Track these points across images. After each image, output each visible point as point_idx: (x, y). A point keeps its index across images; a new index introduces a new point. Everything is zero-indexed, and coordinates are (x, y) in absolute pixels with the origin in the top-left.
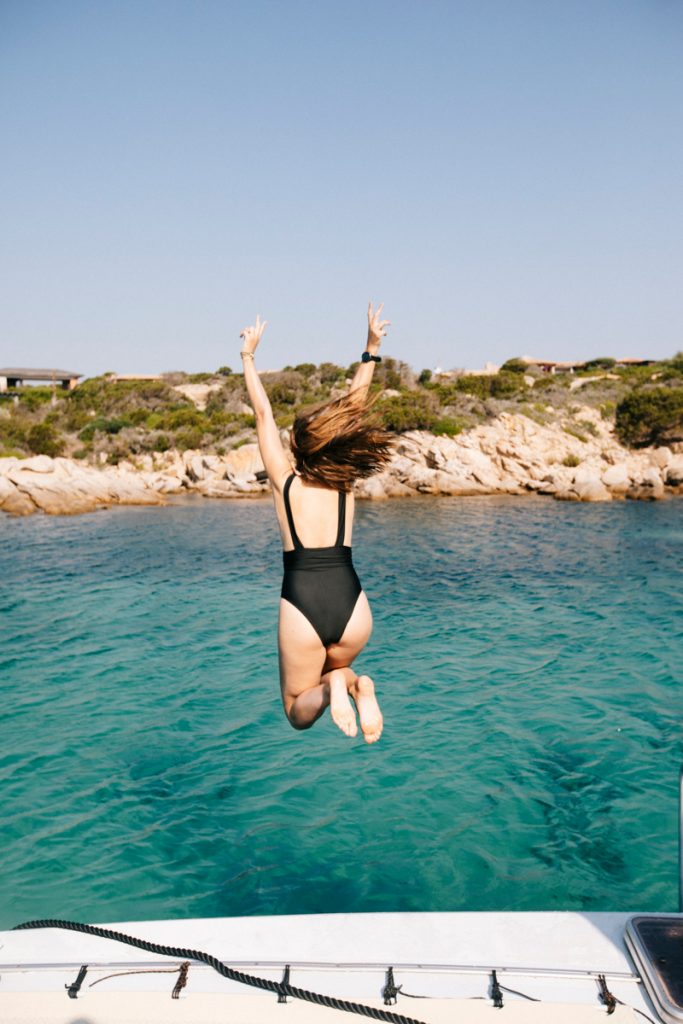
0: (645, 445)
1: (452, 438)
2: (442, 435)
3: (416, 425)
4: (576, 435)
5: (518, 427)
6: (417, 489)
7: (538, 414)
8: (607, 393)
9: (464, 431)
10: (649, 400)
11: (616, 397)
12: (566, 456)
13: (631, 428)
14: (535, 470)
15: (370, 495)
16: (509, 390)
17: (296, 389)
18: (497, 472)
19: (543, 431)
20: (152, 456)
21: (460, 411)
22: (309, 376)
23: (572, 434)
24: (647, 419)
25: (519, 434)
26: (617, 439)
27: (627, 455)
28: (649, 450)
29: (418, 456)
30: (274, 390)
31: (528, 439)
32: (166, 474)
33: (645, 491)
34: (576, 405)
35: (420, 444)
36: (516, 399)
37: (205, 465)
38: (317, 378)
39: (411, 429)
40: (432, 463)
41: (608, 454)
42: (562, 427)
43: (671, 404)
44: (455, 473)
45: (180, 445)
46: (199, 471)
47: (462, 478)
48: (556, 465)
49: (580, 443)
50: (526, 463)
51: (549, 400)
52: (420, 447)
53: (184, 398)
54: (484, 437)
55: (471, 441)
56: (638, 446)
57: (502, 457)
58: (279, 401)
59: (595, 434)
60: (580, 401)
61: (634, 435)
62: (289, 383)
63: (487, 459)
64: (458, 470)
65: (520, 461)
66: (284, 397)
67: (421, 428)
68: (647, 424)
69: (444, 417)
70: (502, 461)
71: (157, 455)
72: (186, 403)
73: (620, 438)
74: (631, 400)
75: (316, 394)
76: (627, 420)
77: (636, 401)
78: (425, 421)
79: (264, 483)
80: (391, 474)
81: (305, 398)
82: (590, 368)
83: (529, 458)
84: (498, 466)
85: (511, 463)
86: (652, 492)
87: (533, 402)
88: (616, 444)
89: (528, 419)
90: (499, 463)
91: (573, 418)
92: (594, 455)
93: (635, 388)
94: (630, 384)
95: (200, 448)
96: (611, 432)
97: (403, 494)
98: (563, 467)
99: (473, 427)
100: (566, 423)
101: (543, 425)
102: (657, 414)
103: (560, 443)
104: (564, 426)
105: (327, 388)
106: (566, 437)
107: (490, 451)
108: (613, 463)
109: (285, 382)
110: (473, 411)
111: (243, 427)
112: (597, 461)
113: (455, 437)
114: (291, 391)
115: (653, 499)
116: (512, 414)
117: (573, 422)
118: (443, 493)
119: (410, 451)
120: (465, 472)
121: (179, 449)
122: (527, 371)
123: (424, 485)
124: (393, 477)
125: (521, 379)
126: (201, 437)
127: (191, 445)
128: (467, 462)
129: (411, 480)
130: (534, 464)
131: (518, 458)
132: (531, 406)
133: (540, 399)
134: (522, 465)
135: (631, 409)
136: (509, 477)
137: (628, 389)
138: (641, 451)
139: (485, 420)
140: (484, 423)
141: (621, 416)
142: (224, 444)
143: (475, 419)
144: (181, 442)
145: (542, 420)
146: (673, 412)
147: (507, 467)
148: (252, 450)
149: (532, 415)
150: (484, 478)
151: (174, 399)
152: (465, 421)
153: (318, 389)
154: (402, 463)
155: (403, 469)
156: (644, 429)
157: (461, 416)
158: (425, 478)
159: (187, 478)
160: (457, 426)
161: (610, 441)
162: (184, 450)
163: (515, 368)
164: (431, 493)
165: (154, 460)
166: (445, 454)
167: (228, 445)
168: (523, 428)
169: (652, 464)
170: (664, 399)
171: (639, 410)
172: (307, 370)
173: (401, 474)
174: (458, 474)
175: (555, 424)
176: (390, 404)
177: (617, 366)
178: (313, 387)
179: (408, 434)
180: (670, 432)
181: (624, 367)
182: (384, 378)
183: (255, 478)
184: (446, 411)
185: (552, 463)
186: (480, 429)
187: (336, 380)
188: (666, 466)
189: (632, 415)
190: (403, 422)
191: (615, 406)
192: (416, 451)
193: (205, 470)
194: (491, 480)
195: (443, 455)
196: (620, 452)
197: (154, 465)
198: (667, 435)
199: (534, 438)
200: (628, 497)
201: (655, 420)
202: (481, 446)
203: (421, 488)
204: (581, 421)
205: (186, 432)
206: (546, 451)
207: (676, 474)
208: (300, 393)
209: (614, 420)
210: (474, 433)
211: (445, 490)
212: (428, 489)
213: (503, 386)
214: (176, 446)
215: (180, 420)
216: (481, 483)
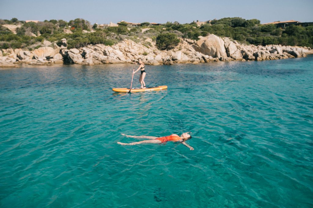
0: (164, 49)
1: (111, 46)
2: (108, 45)
3: (100, 42)
4: (146, 46)
5: (130, 43)
6: (102, 62)
7: (135, 39)
8: (153, 34)
9: (114, 44)
10: (165, 36)
11: (156, 35)
12: (143, 52)
13: (161, 44)
14: (136, 56)
15: (89, 64)
16: (124, 32)
17: (51, 29)
18: (125, 57)
19: (137, 45)
20: (2, 50)
21: (112, 38)
22: (55, 24)
23: (145, 46)
24: (165, 42)
25: (130, 45)
26: (157, 47)
27: (160, 52)
28: (165, 51)
29: (101, 52)
30: (43, 28)
31: (133, 47)
32: (9, 57)
33: (168, 62)
34: (145, 37)
35: (101, 48)
36: (128, 35)
37: (25, 54)
38: (58, 25)
39: (98, 43)
40: (105, 54)
41: (155, 51)
42: (142, 44)
43: (171, 38)
44: (112, 57)
45: (13, 47)
46: (23, 56)
47: (115, 58)
48: (141, 55)
49: (147, 48)
50: (133, 54)
51: (138, 35)
52: (101, 49)
53: (8, 29)
54: (120, 46)
55: (117, 47)
56: (163, 49)
57: (126, 52)
58: (45, 32)
59: (151, 46)
60: (146, 36)
61: (162, 47)
62: (48, 26)
63: (122, 53)
64: (114, 56)
65: (131, 54)
66: (47, 31)
67: (101, 43)
68: (165, 43)
69: (108, 40)
70: (126, 53)
71: (4, 50)
72: (9, 31)
73: (158, 47)
74: (160, 36)
75: (59, 30)
76: (159, 42)
77: (162, 36)
78: (102, 41)
79: (49, 60)
80: (93, 57)
81: (55, 32)
82: (143, 25)
83: (134, 53)
84: (125, 55)
85: (129, 54)
86: (170, 62)
87: (133, 36)
88: (156, 49)
89: (132, 41)
90: (125, 54)
91: (145, 41)
92: (151, 52)
93: (161, 32)
94: (159, 31)
95: (21, 48)
96: (155, 45)
97: (98, 63)
98: (143, 56)
99: (117, 43)
100: (143, 42)
101: (137, 43)
102: (168, 40)
103: (142, 48)
104: (142, 43)
105: (62, 29)
106: (143, 47)
107: (122, 50)
108: (157, 55)
109: (47, 26)
110: (116, 38)
111: (36, 41)
112: (152, 54)
113: (112, 46)
114: (50, 29)
115: (170, 64)
116: (128, 39)
117: (145, 42)
118: (110, 63)
119: (98, 50)
120: (115, 57)
121: (12, 48)
122: (127, 26)
123: (104, 61)
124: (94, 58)
125: (127, 28)
126: (21, 44)
127: (18, 47)
128: (116, 54)
129: (100, 59)
130: (135, 54)
131: (131, 53)
132: (133, 37)
133: (135, 35)
134: (132, 55)
135: (161, 39)
136: (128, 58)
137: (159, 33)
138: (163, 51)
139: (120, 41)
140: (120, 42)
141: (158, 41)
142: (31, 46)
143: (117, 41)
144: (14, 45)
145: (136, 41)
146: (172, 40)
147: (128, 55)
148: (44, 49)
149: (133, 40)
150: (122, 59)
151: (4, 29)
152: (114, 41)
153: (59, 29)
154: (97, 54)
155: (97, 56)
156: (164, 45)
157: (112, 39)
158: (104, 59)
159: (18, 58)
160: (112, 43)
161: (155, 48)
162: (15, 49)
163: (123, 24)
164: (106, 63)
165: (3, 52)
166: (109, 51)
167: (33, 47)
168: (131, 44)
169: (167, 55)
170: (169, 36)
171: (163, 39)
172: (54, 22)
173: (96, 57)
174: (113, 57)
175: (140, 43)
176: (90, 35)
177: (150, 25)
178: (57, 28)
179: (97, 45)
180: (171, 45)
181: (152, 25)
182: (82, 26)
183: (46, 59)
184: (108, 38)
185: (140, 54)
186: (119, 44)
187: (65, 26)
188: (171, 55)
189: (161, 41)
190: (95, 41)
191: (156, 38)
192: (100, 50)
193: (25, 56)
194: (123, 59)
195: (108, 52)
196: (158, 51)
197: (3, 54)
198: (170, 46)
199: (134, 47)
200: (164, 64)
201: (167, 42)
202: (120, 49)
203: (103, 62)
204: (147, 42)
205: (15, 42)
206: (138, 51)
207: (174, 57)
208: (53, 30)
209: (156, 42)
210: (117, 45)
211: (111, 62)
212: (105, 62)
213: (122, 31)
214: (11, 47)
215: (11, 38)
216: (121, 60)
